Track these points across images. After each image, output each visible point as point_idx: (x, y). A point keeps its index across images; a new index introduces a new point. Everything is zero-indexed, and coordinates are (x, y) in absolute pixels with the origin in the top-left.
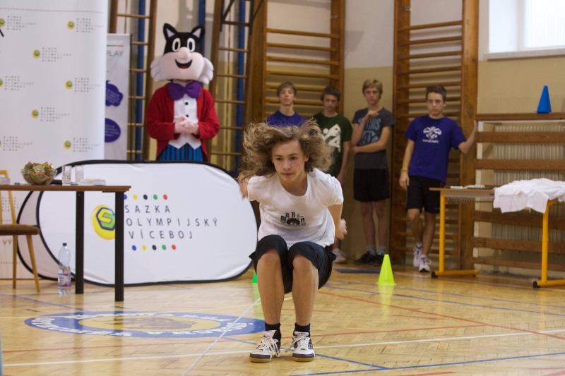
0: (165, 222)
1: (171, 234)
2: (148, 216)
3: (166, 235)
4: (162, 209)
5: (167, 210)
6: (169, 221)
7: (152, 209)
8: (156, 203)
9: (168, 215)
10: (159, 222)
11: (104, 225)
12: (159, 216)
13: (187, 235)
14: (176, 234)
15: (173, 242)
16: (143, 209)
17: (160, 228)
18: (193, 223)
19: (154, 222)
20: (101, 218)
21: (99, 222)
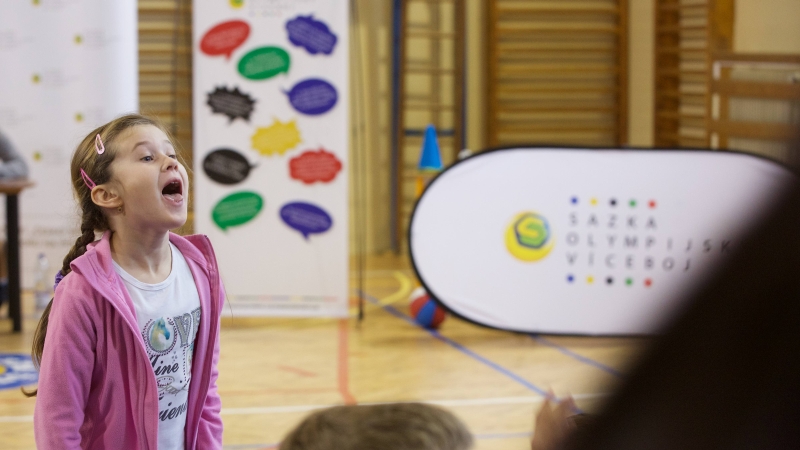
0: (642, 242)
1: (649, 263)
2: (612, 233)
3: (639, 262)
4: (642, 222)
5: (651, 223)
6: (650, 242)
7: (622, 222)
8: (632, 212)
9: (651, 232)
10: (631, 242)
11: (524, 240)
12: (631, 233)
14: (657, 263)
15: (650, 275)
17: (630, 251)
19: (620, 242)
20: (522, 229)
21: (518, 235)
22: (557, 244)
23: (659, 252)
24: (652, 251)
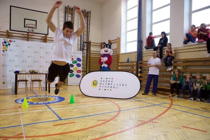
0: (110, 84)
1: (111, 87)
3: (110, 87)
4: (110, 81)
5: (112, 81)
6: (112, 84)
8: (109, 80)
9: (112, 83)
10: (109, 84)
11: (94, 84)
13: (116, 87)
14: (112, 87)
15: (111, 89)
18: (119, 85)
19: (107, 84)
20: (94, 82)
21: (93, 83)
23: (113, 86)
24: (112, 86)
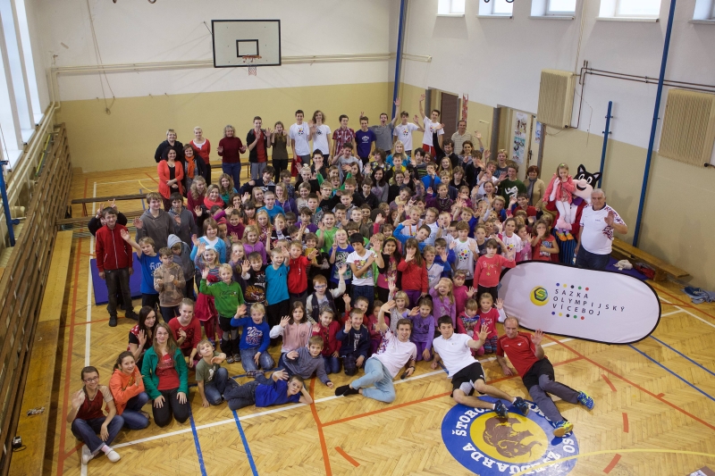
0: (582, 303)
1: (584, 311)
2: (571, 298)
3: (580, 310)
4: (582, 295)
5: (586, 296)
6: (585, 303)
7: (575, 294)
8: (579, 291)
9: (585, 300)
10: (577, 302)
11: (537, 297)
12: (578, 299)
13: (596, 312)
14: (587, 311)
15: (583, 315)
16: (568, 293)
17: (577, 305)
18: (603, 306)
19: (573, 301)
20: (537, 292)
21: (535, 295)
22: (550, 300)
23: (588, 307)
24: (585, 307)
